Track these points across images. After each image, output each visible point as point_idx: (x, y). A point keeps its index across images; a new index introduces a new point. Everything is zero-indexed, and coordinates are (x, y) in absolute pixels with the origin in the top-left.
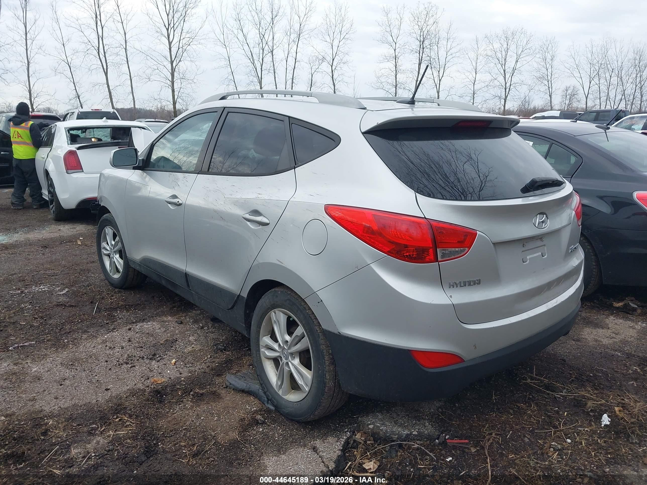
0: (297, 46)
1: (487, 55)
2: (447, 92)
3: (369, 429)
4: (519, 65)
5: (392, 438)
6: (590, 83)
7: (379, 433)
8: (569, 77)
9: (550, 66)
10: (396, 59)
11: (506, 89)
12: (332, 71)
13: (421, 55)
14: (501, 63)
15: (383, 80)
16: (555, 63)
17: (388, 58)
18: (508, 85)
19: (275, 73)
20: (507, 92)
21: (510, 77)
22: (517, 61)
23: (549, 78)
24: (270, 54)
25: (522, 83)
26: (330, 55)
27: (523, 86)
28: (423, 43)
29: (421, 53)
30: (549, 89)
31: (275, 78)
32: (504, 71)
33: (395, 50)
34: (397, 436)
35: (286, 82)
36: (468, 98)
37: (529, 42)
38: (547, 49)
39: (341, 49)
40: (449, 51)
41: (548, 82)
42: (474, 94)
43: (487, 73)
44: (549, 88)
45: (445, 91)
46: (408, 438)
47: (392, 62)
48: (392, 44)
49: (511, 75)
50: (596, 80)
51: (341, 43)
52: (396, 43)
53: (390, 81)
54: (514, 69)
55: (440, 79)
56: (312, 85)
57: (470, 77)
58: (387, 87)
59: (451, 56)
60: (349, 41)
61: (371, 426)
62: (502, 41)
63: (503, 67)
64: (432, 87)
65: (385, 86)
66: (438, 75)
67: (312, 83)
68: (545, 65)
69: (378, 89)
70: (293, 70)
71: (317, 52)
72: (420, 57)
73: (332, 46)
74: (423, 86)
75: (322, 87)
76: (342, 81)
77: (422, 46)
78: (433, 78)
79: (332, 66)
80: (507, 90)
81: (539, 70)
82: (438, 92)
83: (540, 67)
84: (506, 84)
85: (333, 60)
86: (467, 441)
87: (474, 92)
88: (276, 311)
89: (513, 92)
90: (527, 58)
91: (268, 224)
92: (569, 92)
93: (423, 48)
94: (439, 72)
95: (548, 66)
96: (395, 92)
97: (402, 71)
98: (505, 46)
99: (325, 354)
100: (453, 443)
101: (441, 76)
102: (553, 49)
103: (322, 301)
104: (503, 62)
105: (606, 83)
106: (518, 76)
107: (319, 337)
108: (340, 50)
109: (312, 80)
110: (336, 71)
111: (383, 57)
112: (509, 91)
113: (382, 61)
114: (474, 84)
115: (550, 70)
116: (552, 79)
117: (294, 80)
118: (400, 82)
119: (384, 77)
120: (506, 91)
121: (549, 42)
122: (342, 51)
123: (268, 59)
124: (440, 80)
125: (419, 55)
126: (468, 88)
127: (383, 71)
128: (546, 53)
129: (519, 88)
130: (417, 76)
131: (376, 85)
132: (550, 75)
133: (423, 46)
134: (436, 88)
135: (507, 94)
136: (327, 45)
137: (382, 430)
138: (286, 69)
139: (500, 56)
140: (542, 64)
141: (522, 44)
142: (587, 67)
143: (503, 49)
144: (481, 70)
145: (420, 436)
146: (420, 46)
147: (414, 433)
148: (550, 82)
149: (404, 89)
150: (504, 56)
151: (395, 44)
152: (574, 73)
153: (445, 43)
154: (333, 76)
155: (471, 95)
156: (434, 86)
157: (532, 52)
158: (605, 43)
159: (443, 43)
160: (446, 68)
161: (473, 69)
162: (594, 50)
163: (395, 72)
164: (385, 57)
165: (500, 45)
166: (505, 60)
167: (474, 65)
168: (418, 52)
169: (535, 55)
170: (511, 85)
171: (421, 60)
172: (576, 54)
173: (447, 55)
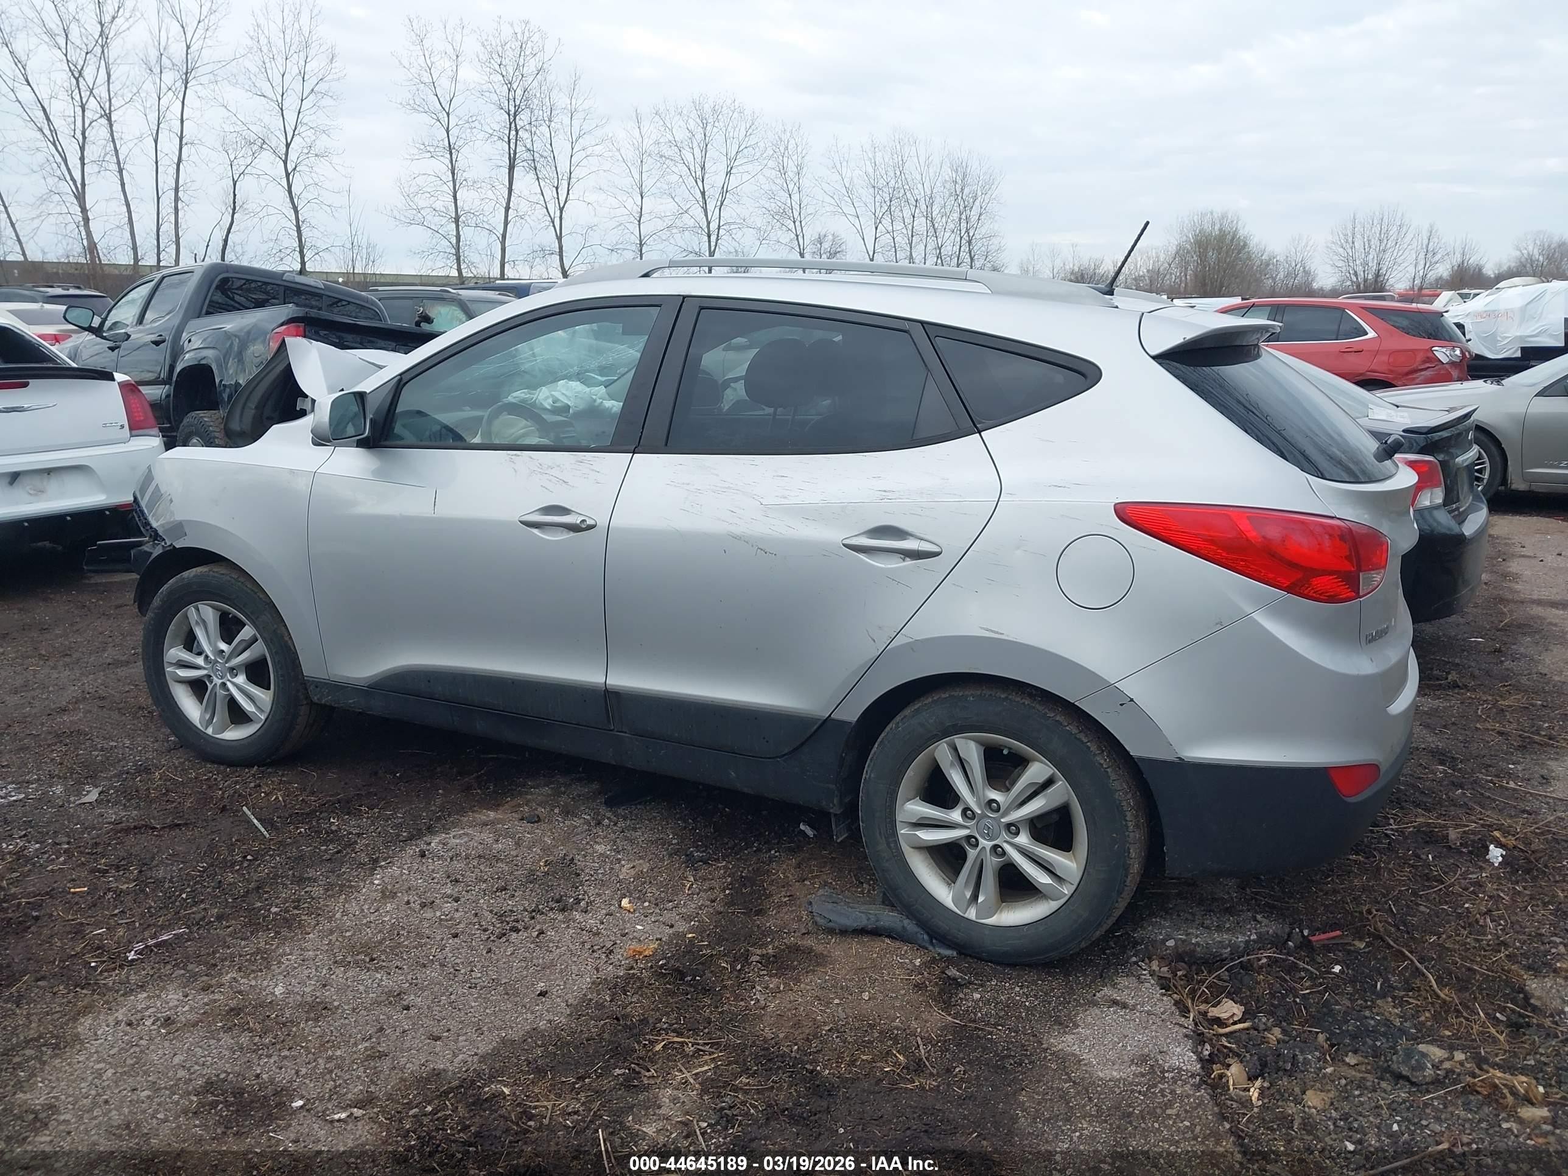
0: (183, 103)
1: (661, 156)
2: (581, 239)
3: (1168, 948)
4: (734, 181)
5: (1221, 955)
6: (876, 228)
7: (1194, 951)
8: (834, 213)
9: (796, 188)
10: (451, 154)
11: (709, 236)
12: (288, 175)
13: (512, 146)
14: (694, 174)
15: (422, 203)
16: (805, 182)
17: (432, 150)
18: (714, 226)
19: (121, 171)
20: (713, 244)
21: (717, 210)
22: (729, 173)
23: (796, 214)
24: (104, 121)
25: (743, 224)
26: (278, 133)
27: (745, 230)
28: (515, 119)
29: (513, 141)
30: (797, 239)
31: (123, 185)
32: (703, 193)
33: (448, 132)
34: (1229, 949)
35: (158, 199)
36: (629, 255)
37: (750, 131)
38: (787, 148)
39: (305, 118)
40: (576, 141)
41: (794, 222)
42: (641, 245)
43: (665, 196)
44: (797, 236)
45: (574, 235)
46: (1248, 947)
47: (442, 159)
48: (440, 116)
49: (719, 203)
50: (886, 221)
51: (306, 104)
52: (448, 114)
53: (439, 205)
54: (724, 191)
55: (562, 205)
56: (237, 208)
57: (630, 204)
58: (435, 221)
59: (583, 154)
60: (326, 102)
61: (1171, 943)
62: (692, 125)
63: (700, 184)
64: (543, 225)
65: (429, 217)
66: (556, 196)
67: (234, 203)
68: (785, 185)
69: (411, 224)
70: (175, 166)
71: (240, 123)
72: (512, 152)
73: (282, 109)
74: (524, 222)
75: (261, 215)
76: (316, 201)
77: (513, 125)
78: (542, 202)
79: (285, 162)
80: (713, 238)
81: (772, 197)
82: (559, 238)
83: (774, 188)
84: (709, 223)
85: (288, 145)
86: (1338, 933)
87: (641, 241)
88: (956, 740)
89: (726, 244)
90: (749, 167)
91: (936, 554)
92: (826, 245)
93: (517, 131)
94: (557, 188)
95: (791, 186)
96: (455, 233)
97: (470, 184)
98: (699, 136)
99: (1125, 808)
100: (1321, 940)
101: (562, 199)
102: (799, 150)
103: (1132, 700)
104: (699, 173)
105: (904, 231)
106: (735, 206)
107: (1109, 777)
108: (305, 121)
109: (235, 195)
110: (297, 174)
111: (417, 145)
112: (717, 240)
113: (417, 157)
114: (639, 221)
115: (796, 197)
116: (802, 216)
117: (180, 194)
118: (466, 208)
119: (424, 196)
120: (709, 241)
121: (789, 134)
122: (310, 124)
123: (98, 133)
124: (561, 210)
125: (509, 147)
126: (626, 231)
127: (420, 180)
128: (785, 159)
129: (738, 235)
130: (506, 197)
131: (406, 214)
132: (796, 207)
133: (516, 126)
134: (554, 226)
135: (713, 249)
136: (267, 107)
137: (1198, 944)
138: (157, 163)
139: (690, 157)
140: (778, 181)
141: (736, 135)
142: (866, 194)
143: (695, 145)
144: (654, 190)
145: (1263, 942)
146: (510, 124)
147: (1252, 938)
148: (798, 223)
149: (477, 226)
150: (699, 160)
151: (446, 115)
152: (843, 205)
153: (567, 121)
154: (290, 186)
155: (634, 248)
156: (548, 223)
157: (758, 154)
158: (897, 143)
159: (561, 119)
160: (573, 180)
161: (635, 187)
162: (879, 160)
163: (451, 184)
164: (422, 147)
165: (690, 135)
166: (703, 168)
167: (637, 176)
168: (507, 140)
169: (766, 162)
170: (719, 226)
171: (515, 159)
172: (844, 164)
173: (574, 151)
